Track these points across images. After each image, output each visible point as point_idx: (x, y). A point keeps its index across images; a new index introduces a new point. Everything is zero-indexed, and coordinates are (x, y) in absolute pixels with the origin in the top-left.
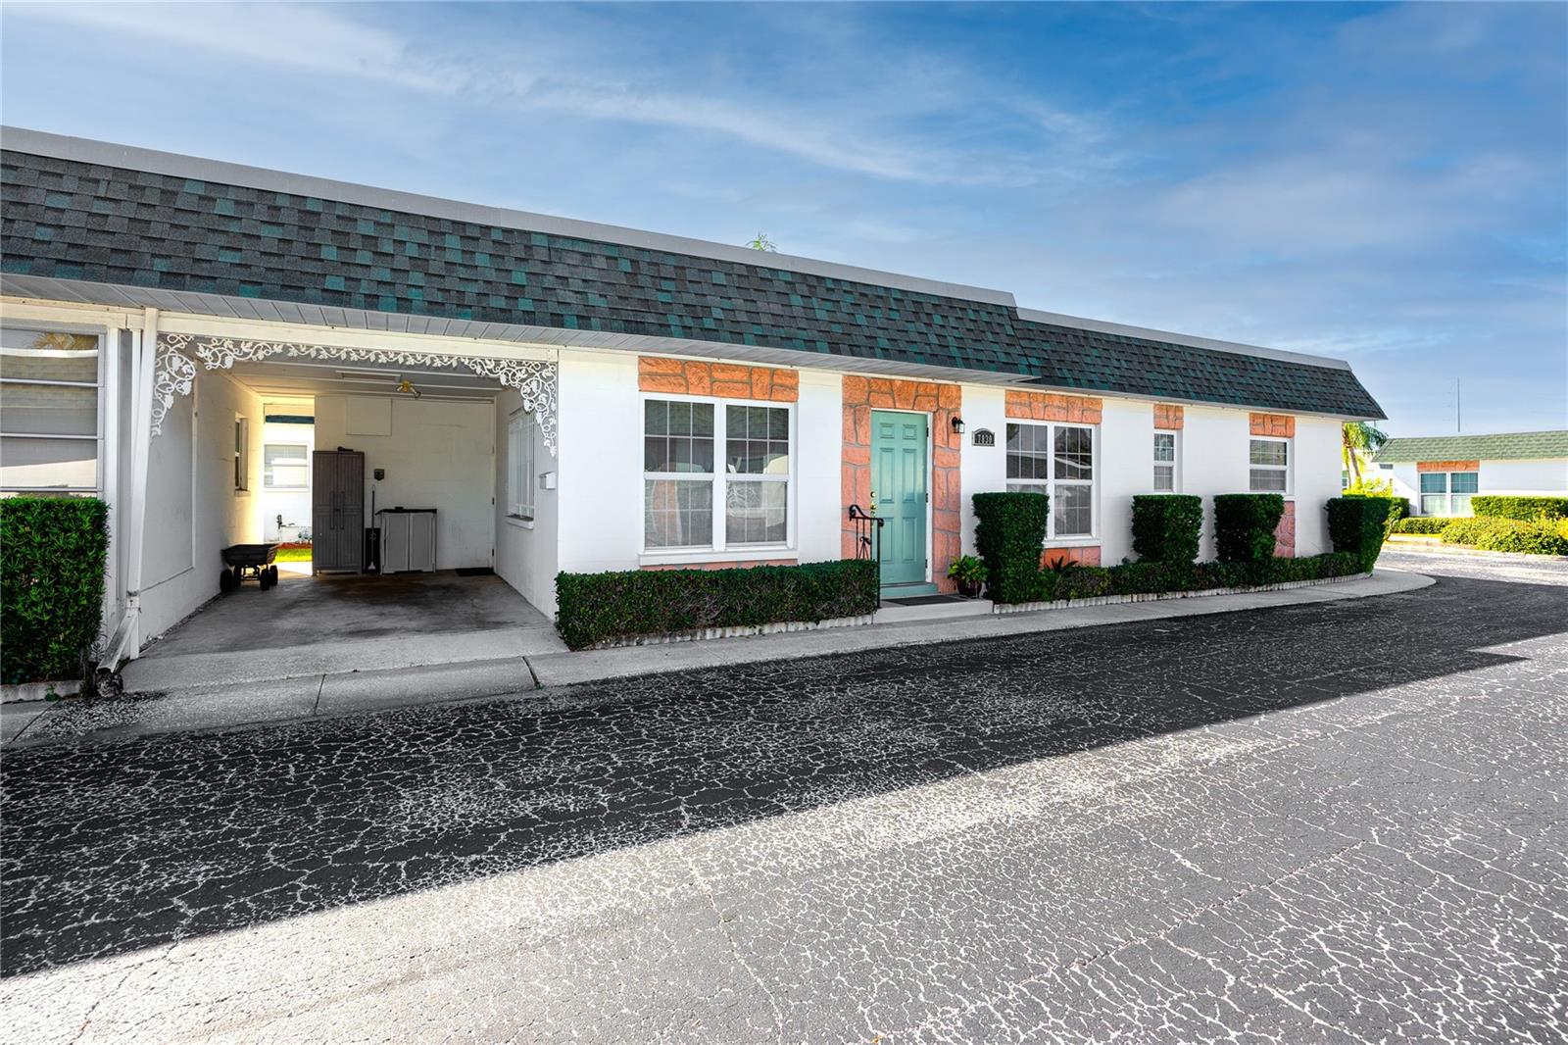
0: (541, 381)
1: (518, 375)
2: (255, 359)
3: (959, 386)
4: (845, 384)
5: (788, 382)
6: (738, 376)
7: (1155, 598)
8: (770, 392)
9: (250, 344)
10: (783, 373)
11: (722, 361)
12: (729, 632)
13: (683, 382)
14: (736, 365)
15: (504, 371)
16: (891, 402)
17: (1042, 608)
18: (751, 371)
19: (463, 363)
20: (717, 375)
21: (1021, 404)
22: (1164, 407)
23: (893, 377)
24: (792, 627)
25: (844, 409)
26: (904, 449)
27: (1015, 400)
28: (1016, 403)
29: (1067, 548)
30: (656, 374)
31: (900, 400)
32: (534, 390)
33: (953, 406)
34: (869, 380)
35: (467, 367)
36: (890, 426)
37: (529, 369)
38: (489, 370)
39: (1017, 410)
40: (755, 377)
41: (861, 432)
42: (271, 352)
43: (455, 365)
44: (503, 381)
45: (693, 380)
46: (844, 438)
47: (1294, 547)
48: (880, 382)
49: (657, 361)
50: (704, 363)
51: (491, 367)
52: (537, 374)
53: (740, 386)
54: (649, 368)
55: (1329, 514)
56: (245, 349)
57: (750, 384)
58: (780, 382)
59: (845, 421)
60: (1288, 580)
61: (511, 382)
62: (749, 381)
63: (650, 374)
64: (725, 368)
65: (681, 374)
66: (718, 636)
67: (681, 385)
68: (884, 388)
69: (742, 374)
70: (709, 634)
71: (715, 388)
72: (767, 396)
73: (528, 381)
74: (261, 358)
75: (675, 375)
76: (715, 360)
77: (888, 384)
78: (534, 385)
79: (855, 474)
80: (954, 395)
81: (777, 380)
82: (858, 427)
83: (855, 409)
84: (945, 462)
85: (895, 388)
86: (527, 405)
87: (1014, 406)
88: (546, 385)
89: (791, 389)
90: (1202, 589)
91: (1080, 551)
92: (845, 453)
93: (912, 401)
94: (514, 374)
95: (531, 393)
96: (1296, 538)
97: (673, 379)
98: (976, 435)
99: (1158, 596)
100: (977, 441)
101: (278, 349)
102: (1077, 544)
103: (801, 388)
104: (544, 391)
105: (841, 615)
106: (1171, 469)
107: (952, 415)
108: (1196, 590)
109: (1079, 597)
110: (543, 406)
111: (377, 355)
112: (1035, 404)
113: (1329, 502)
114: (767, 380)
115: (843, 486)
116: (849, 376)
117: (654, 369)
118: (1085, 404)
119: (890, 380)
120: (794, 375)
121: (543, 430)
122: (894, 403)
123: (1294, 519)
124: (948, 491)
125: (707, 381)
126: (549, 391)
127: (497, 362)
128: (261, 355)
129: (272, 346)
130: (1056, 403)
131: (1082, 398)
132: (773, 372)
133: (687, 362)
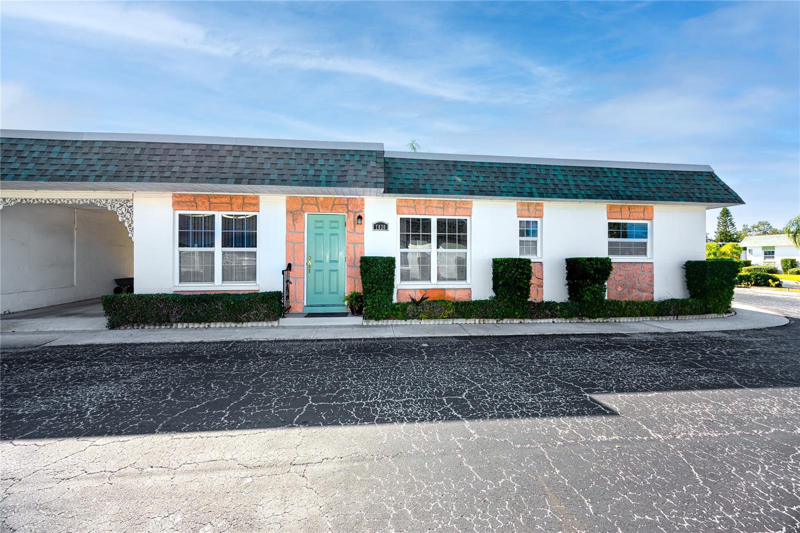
0: (127, 208)
1: (116, 205)
2: (10, 205)
3: (363, 198)
4: (287, 201)
5: (253, 201)
6: (224, 200)
7: (495, 322)
8: (242, 207)
9: (9, 200)
10: (250, 197)
11: (215, 193)
12: (191, 325)
13: (194, 204)
14: (223, 195)
15: (110, 204)
16: (316, 209)
17: (399, 324)
18: (231, 197)
19: (92, 202)
20: (213, 200)
21: (408, 206)
22: (527, 204)
23: (317, 196)
24: (228, 325)
25: (287, 214)
26: (330, 234)
27: (403, 204)
28: (405, 206)
29: (444, 289)
30: (181, 201)
31: (323, 207)
32: (124, 212)
33: (358, 210)
34: (302, 199)
35: (94, 203)
36: (321, 222)
37: (121, 203)
38: (103, 204)
39: (405, 210)
40: (234, 200)
41: (297, 225)
42: (16, 202)
43: (89, 203)
44: (109, 208)
45: (200, 203)
46: (287, 229)
47: (653, 293)
48: (309, 199)
49: (181, 195)
50: (206, 195)
51: (104, 203)
52: (125, 205)
53: (225, 205)
54: (177, 199)
55: (686, 272)
56: (7, 202)
57: (231, 204)
58: (248, 202)
59: (287, 220)
60: (624, 315)
61: (113, 209)
62: (230, 203)
63: (178, 202)
64: (216, 197)
65: (194, 202)
66: (185, 327)
67: (193, 206)
68: (312, 202)
69: (226, 199)
70: (180, 326)
71: (212, 206)
72: (241, 209)
73: (120, 208)
74: (13, 204)
75: (190, 202)
76: (211, 193)
77: (315, 199)
78: (123, 210)
79: (294, 247)
80: (359, 204)
81: (246, 201)
82: (295, 223)
83: (293, 214)
84: (353, 240)
85: (319, 201)
86: (120, 219)
87: (402, 208)
88: (130, 209)
89: (255, 205)
90: (537, 318)
91: (454, 291)
92: (287, 236)
93: (330, 208)
94: (114, 205)
95: (123, 213)
96: (655, 288)
97: (189, 204)
98: (375, 225)
99: (497, 321)
100: (375, 228)
101: (19, 201)
102: (450, 287)
103: (261, 205)
104: (128, 212)
105: (256, 320)
106: (536, 242)
107: (358, 215)
108: (531, 318)
109: (428, 319)
110: (128, 219)
111: (56, 201)
112: (418, 206)
113: (686, 263)
114: (240, 201)
115: (287, 253)
116: (290, 197)
117: (180, 199)
118: (457, 205)
119: (316, 198)
120: (257, 198)
121: (128, 230)
122: (319, 209)
123: (653, 275)
124: (355, 256)
125: (207, 204)
126: (131, 212)
127: (107, 200)
128: (13, 203)
129: (17, 199)
130: (434, 205)
131: (456, 201)
132: (244, 197)
133: (197, 195)
